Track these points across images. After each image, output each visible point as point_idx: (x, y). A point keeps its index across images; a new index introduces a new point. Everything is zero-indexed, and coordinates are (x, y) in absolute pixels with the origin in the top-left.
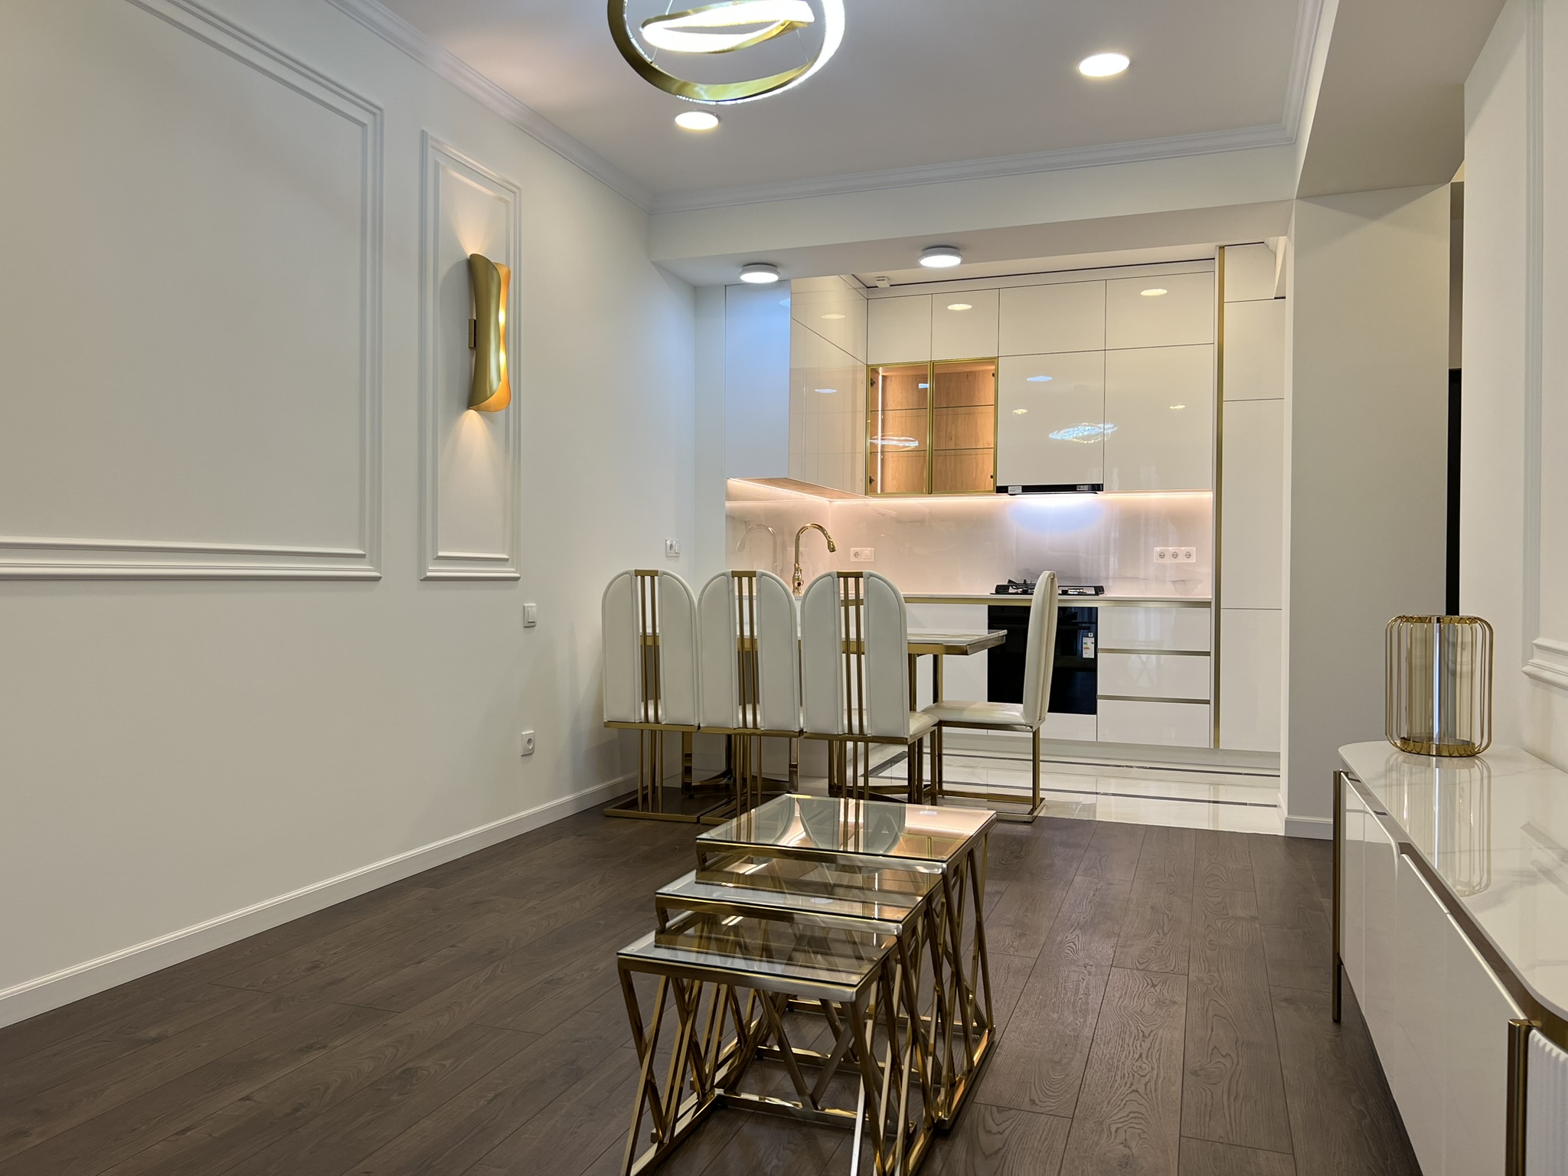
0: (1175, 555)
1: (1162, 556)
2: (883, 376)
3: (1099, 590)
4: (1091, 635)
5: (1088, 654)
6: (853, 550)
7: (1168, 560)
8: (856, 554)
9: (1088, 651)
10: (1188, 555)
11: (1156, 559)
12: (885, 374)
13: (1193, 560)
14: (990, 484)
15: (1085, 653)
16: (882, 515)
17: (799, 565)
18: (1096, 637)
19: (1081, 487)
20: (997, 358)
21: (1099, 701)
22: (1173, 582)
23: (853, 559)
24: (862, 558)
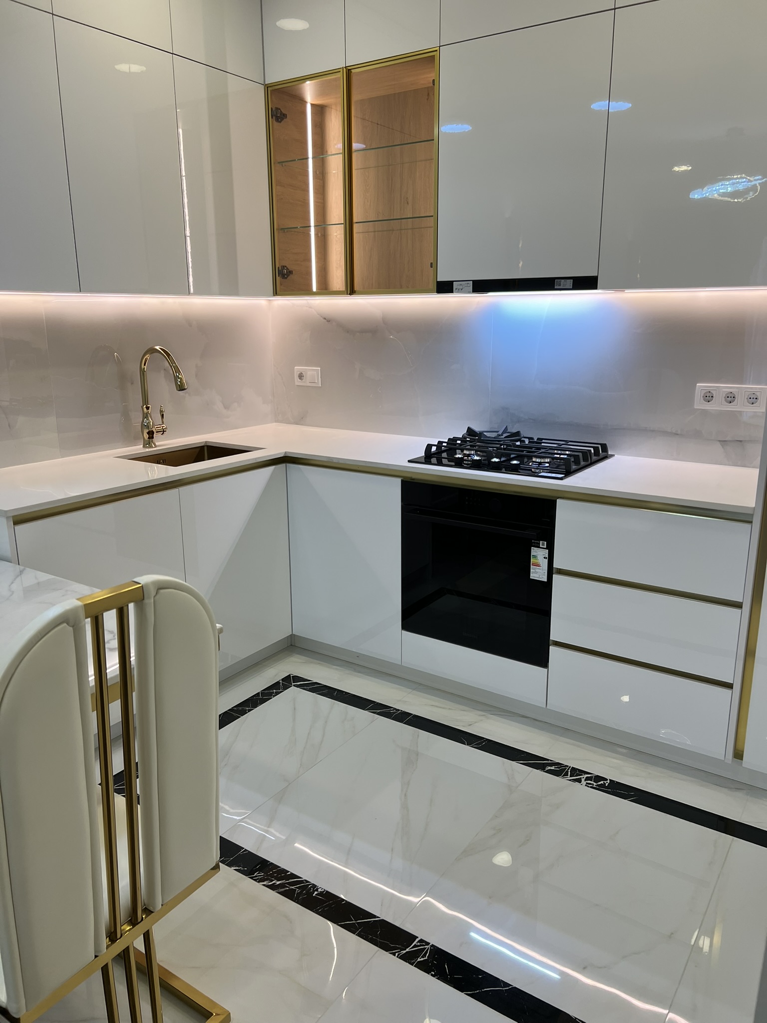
0: (731, 398)
1: (709, 397)
2: (310, 104)
4: (542, 543)
5: (538, 573)
6: (298, 369)
7: (713, 406)
8: (301, 376)
9: (537, 569)
11: (699, 404)
12: (313, 102)
13: (761, 407)
14: (430, 278)
15: (533, 572)
16: (327, 321)
17: (148, 408)
18: (551, 548)
19: (562, 283)
20: (438, 51)
21: (553, 650)
22: (723, 442)
23: (298, 382)
24: (306, 382)
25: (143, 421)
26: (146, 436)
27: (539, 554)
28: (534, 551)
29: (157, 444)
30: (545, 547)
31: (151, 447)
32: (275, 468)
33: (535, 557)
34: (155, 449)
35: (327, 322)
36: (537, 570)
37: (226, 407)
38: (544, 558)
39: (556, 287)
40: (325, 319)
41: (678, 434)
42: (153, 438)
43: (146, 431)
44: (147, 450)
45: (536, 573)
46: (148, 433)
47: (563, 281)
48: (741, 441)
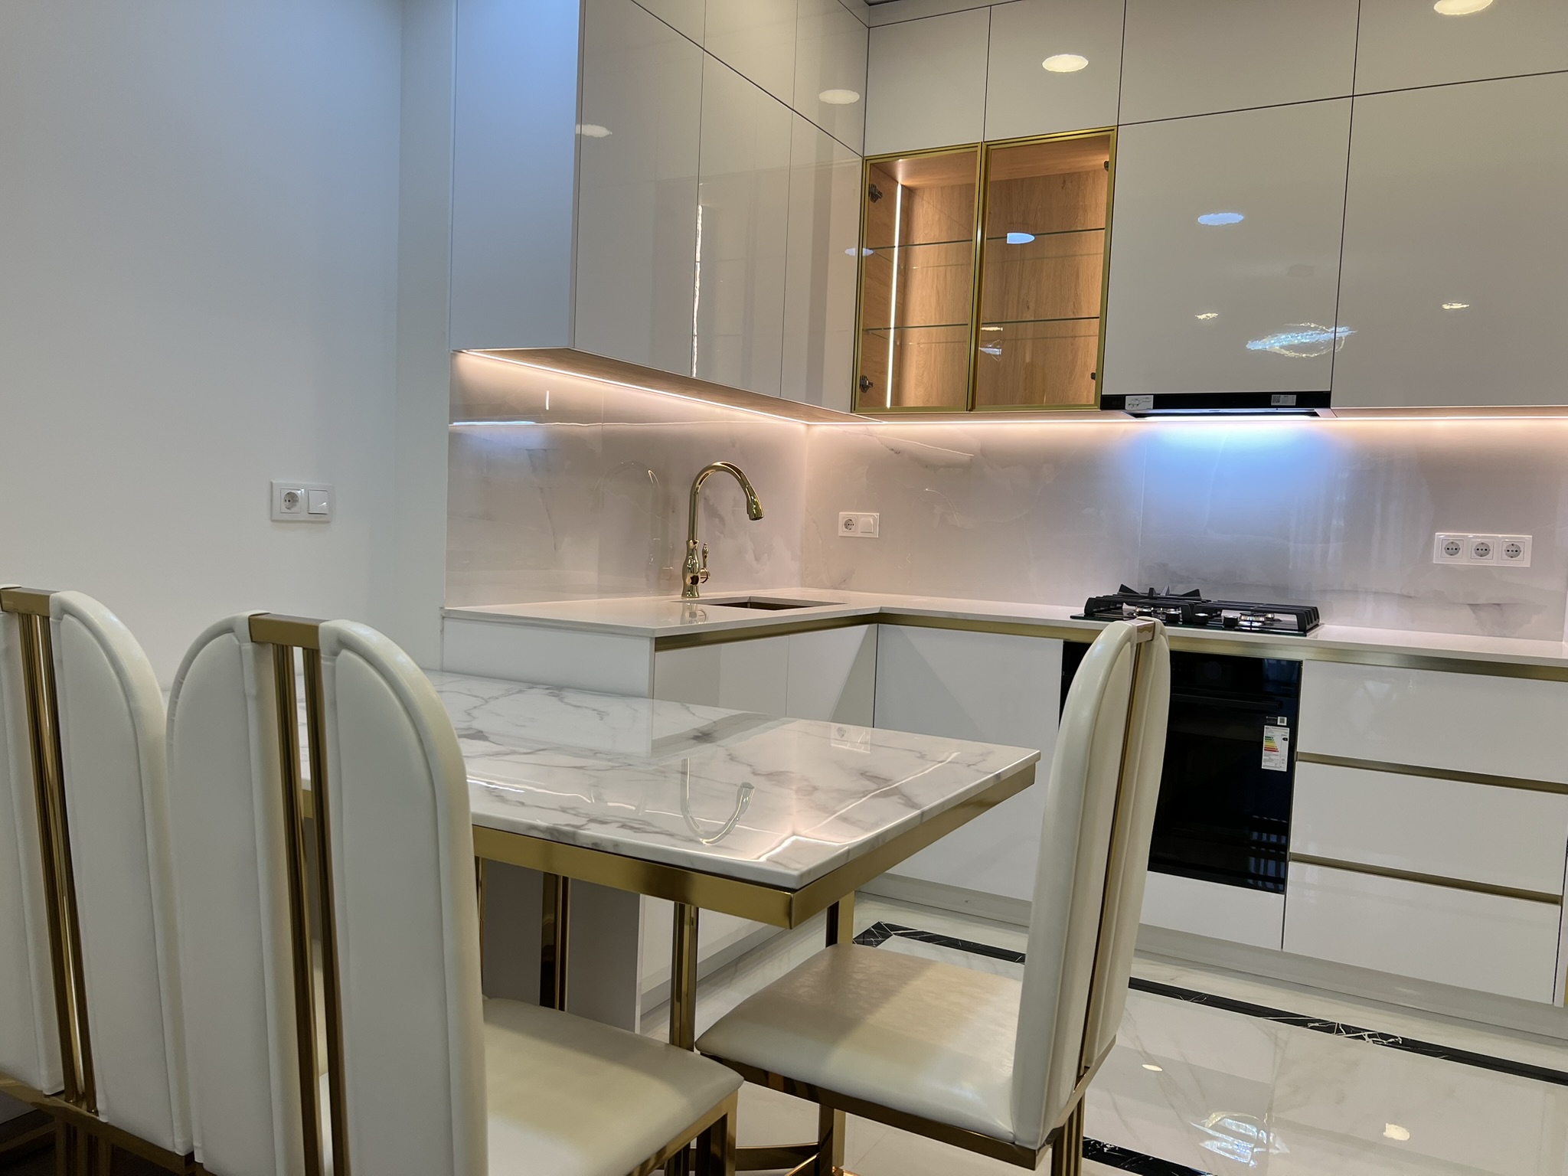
0: (1483, 550)
1: (1453, 549)
2: (902, 186)
3: (1308, 620)
4: (1283, 720)
5: (1274, 760)
7: (1461, 560)
8: (848, 524)
9: (1273, 755)
10: (1514, 551)
11: (1439, 557)
12: (907, 183)
13: (1524, 561)
14: (1088, 393)
15: (1266, 761)
16: (896, 453)
17: (695, 543)
18: (1293, 726)
19: (1281, 399)
20: (1116, 130)
21: (1293, 868)
22: (1474, 607)
23: (842, 531)
24: (857, 532)
25: (686, 562)
26: (688, 581)
27: (1275, 736)
28: (1268, 731)
30: (1285, 724)
31: (695, 596)
32: (869, 627)
33: (1269, 738)
35: (896, 455)
36: (1272, 757)
37: (757, 559)
38: (1284, 739)
39: (1272, 404)
40: (893, 450)
41: (1410, 597)
42: (697, 583)
45: (1271, 760)
46: (692, 578)
47: (1282, 396)
48: (1499, 605)
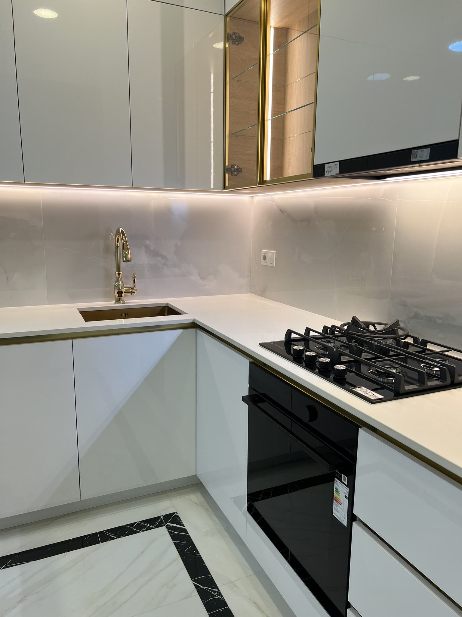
2: (275, 28)
5: (340, 512)
6: (263, 251)
8: (264, 258)
9: (339, 507)
12: (277, 26)
15: (335, 509)
16: (282, 212)
17: (119, 274)
19: (418, 154)
23: (263, 262)
24: (267, 263)
25: (115, 283)
26: (117, 295)
27: (341, 490)
28: (337, 484)
29: (125, 301)
30: (347, 484)
31: (120, 303)
33: (337, 490)
34: (123, 305)
36: (339, 509)
38: (346, 496)
39: (412, 160)
40: (281, 210)
42: (122, 296)
43: (117, 291)
44: (117, 305)
45: (338, 511)
46: (118, 293)
47: (419, 151)
